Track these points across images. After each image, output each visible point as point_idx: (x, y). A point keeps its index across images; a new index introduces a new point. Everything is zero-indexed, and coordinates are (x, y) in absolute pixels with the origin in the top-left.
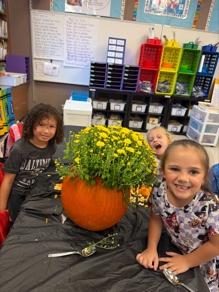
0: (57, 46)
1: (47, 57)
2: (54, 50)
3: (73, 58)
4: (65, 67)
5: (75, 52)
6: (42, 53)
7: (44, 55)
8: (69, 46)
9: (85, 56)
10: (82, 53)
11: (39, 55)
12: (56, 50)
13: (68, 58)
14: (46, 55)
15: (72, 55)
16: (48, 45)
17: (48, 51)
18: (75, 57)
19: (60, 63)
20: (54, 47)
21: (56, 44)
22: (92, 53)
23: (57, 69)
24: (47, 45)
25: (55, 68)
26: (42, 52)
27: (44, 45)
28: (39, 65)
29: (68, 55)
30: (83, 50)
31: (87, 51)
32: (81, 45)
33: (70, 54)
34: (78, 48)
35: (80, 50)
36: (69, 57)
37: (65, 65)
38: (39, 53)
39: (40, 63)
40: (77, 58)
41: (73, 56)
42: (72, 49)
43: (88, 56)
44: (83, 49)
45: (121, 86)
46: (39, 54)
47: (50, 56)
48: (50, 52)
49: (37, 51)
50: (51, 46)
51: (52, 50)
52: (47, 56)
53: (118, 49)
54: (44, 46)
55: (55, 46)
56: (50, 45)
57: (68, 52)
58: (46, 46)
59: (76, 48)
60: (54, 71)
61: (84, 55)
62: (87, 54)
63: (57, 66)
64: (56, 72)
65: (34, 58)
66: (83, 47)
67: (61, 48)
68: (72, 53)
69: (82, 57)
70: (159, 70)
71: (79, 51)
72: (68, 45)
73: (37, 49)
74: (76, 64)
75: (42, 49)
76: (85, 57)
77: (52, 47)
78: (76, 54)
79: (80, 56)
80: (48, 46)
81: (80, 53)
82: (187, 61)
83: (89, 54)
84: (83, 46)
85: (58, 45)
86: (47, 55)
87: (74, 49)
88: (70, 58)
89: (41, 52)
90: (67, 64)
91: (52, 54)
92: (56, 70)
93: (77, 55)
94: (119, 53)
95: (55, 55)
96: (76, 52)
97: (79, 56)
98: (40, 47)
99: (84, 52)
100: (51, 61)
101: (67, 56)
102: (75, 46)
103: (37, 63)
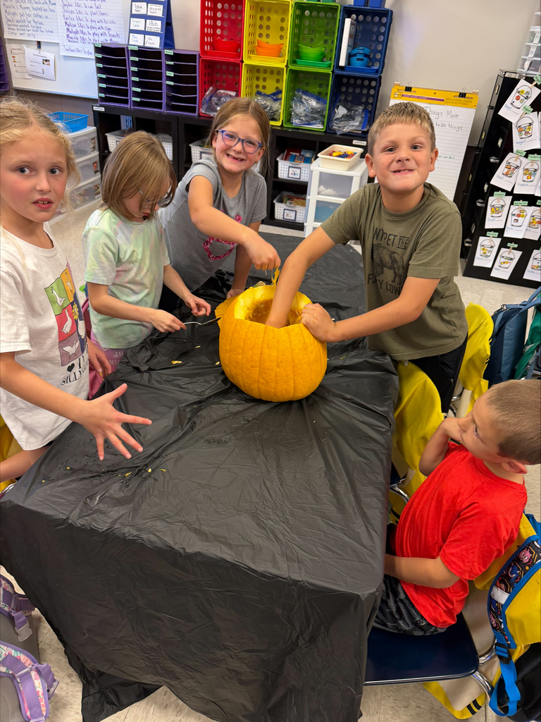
0: (45, 10)
1: (29, 35)
2: (40, 20)
3: (78, 36)
4: (66, 58)
5: (79, 22)
6: (19, 27)
7: (22, 32)
8: (66, 8)
9: (101, 31)
10: (94, 24)
11: (15, 32)
12: (44, 19)
13: (68, 36)
14: (26, 32)
15: (74, 29)
16: (27, 8)
17: (30, 22)
18: (82, 35)
19: (55, 48)
20: (40, 13)
21: (42, 6)
22: (113, 22)
23: (52, 62)
24: (25, 8)
25: (46, 61)
26: (19, 24)
27: (19, 7)
28: (17, 54)
29: (68, 29)
30: (94, 18)
31: (102, 18)
32: (90, 6)
33: (70, 28)
34: (84, 12)
35: (89, 17)
36: (71, 35)
37: (63, 53)
38: (12, 27)
39: (19, 49)
40: (85, 37)
41: (77, 32)
42: (73, 16)
43: (107, 32)
44: (94, 14)
45: (164, 101)
46: (13, 29)
47: (34, 33)
48: (33, 23)
49: (10, 23)
50: (34, 9)
51: (36, 19)
52: (29, 33)
53: (152, 11)
54: (21, 11)
55: (40, 9)
56: (31, 9)
57: (66, 23)
58: (24, 11)
59: (80, 12)
60: (45, 67)
61: (99, 28)
62: (104, 25)
63: (50, 56)
64: (49, 69)
65: (8, 39)
66: (94, 10)
67: (53, 13)
68: (75, 26)
69: (96, 35)
70: (242, 62)
71: (87, 21)
72: (65, 5)
73: (9, 17)
74: (86, 50)
75: (18, 18)
76: (102, 34)
77: (36, 12)
78: (82, 27)
79: (91, 32)
80: (28, 11)
81: (89, 24)
82: (326, 38)
83: (109, 26)
84: (94, 6)
85: (45, 7)
86: (28, 31)
87: (78, 15)
88: (71, 38)
89: (16, 24)
90: (68, 50)
91: (38, 27)
92: (49, 65)
93: (85, 30)
94: (154, 21)
95: (42, 31)
96: (83, 23)
97: (90, 30)
98: (14, 14)
99: (98, 22)
100: (39, 43)
101: (66, 33)
102: (78, 8)
103: (14, 49)
